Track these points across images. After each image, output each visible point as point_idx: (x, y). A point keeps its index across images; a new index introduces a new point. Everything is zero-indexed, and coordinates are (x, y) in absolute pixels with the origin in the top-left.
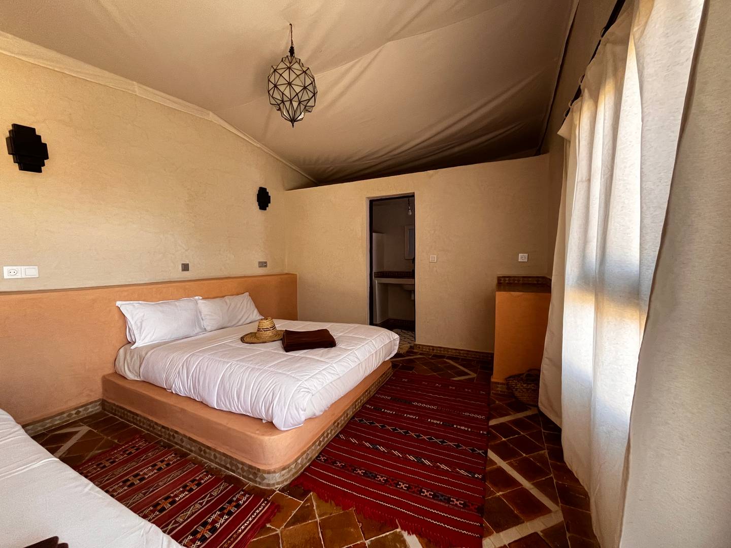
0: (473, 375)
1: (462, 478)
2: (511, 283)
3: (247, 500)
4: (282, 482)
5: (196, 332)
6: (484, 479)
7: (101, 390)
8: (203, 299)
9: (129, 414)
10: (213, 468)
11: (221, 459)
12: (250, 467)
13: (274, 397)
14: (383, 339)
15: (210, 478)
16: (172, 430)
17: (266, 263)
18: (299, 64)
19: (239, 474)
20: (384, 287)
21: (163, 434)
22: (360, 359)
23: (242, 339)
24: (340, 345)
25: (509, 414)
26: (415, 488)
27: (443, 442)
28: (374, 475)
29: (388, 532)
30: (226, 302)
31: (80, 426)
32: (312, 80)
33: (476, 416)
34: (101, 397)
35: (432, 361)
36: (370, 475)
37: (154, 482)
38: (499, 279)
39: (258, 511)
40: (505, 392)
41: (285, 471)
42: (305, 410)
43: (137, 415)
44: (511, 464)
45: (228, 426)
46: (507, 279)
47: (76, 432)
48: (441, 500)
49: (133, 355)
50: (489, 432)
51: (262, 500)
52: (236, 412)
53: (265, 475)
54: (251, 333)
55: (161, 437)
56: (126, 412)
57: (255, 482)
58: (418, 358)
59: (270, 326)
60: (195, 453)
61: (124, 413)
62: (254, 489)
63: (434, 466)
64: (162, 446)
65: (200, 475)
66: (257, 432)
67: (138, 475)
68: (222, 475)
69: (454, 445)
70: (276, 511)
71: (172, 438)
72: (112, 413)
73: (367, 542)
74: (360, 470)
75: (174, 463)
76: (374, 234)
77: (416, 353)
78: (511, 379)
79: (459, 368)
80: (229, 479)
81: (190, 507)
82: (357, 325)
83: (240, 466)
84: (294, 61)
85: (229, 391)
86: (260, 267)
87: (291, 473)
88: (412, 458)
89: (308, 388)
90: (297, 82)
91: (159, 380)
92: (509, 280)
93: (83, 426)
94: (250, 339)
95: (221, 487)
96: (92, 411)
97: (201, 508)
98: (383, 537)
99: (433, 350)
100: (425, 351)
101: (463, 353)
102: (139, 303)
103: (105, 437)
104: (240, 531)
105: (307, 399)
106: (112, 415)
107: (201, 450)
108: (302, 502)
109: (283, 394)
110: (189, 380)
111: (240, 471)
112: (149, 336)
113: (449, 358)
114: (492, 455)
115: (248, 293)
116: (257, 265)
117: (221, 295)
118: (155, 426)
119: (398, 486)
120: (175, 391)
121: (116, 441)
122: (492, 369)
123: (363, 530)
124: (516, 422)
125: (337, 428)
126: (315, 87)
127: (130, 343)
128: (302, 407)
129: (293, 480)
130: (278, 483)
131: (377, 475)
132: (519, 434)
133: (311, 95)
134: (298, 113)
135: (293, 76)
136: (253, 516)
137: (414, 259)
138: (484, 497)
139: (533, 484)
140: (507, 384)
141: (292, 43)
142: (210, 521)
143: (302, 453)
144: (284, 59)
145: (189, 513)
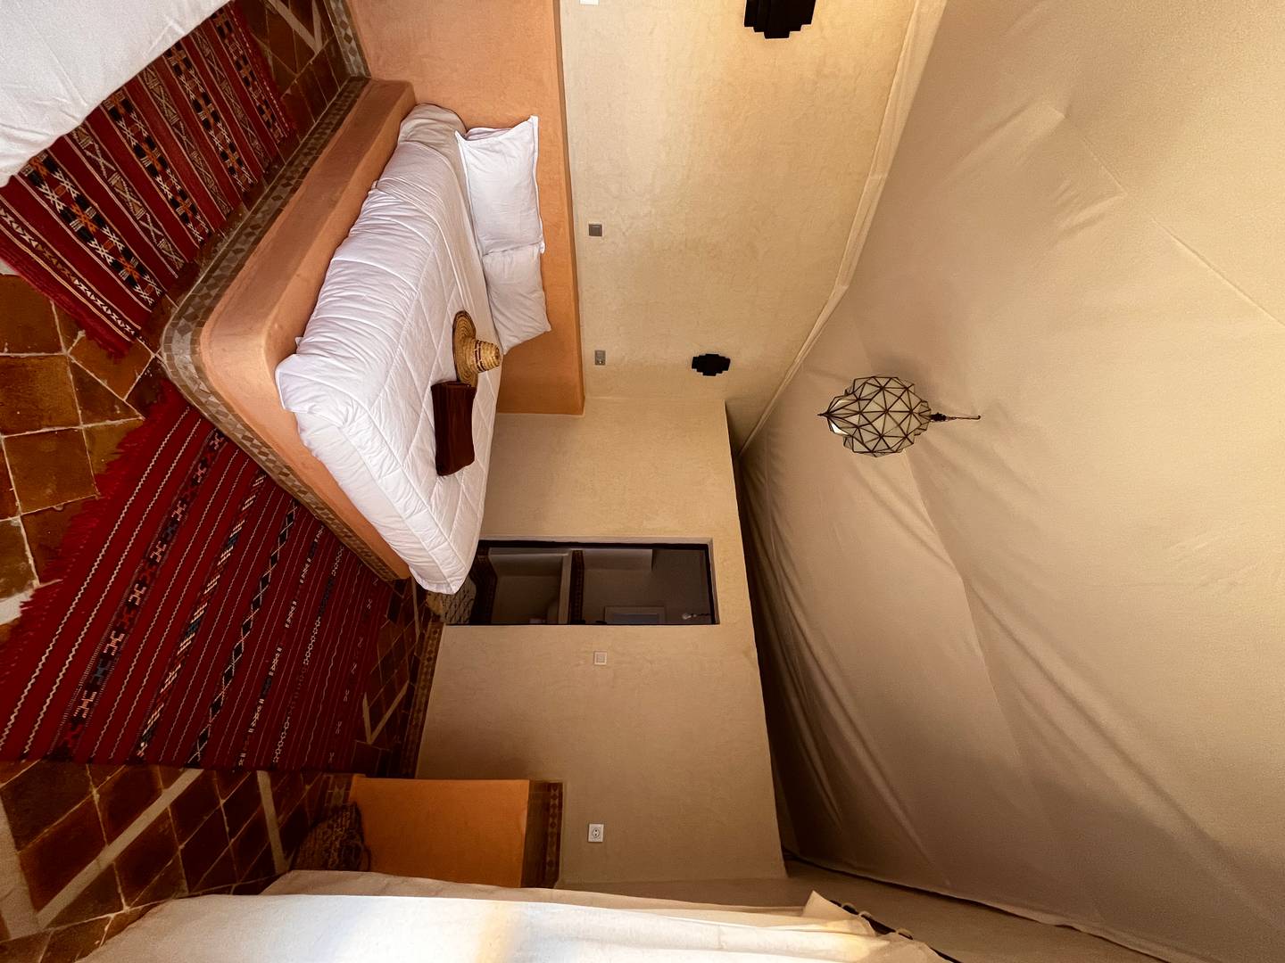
0: (371, 738)
1: (143, 713)
2: (548, 810)
3: (142, 300)
4: (172, 366)
5: (482, 239)
6: (135, 761)
7: (386, 78)
8: (541, 256)
9: (338, 117)
10: (216, 246)
11: (231, 260)
12: (210, 310)
13: (339, 358)
14: (449, 564)
15: (196, 239)
16: (299, 184)
17: (603, 363)
18: (918, 428)
19: (199, 289)
20: (556, 570)
21: (293, 168)
22: (409, 520)
23: (463, 314)
24: (440, 484)
25: (278, 812)
26: (130, 619)
27: (228, 676)
28: (169, 539)
29: (35, 561)
30: (532, 293)
31: (323, 39)
32: (894, 449)
33: (281, 744)
34: (373, 76)
35: (406, 658)
36: (169, 531)
37: (198, 143)
38: (558, 786)
39: (114, 317)
40: (329, 801)
41: (194, 371)
42: (310, 412)
43: (335, 130)
44: (162, 818)
45: (295, 276)
46: (557, 802)
47: (311, 31)
48: (94, 670)
49: (445, 134)
50: (241, 771)
51: (140, 328)
52: (321, 293)
53: (189, 335)
54: (474, 330)
55: (289, 164)
56: (342, 112)
57: (179, 317)
58: (414, 630)
59: (484, 362)
60: (251, 218)
61: (339, 110)
62: (163, 313)
63: (175, 657)
64: (270, 164)
65: (205, 221)
66: (276, 326)
67: (217, 119)
68: (201, 260)
69: (220, 699)
70: (110, 350)
71: (284, 181)
72: (343, 91)
73: (16, 520)
74: (182, 513)
75: (234, 180)
76: (650, 551)
77: (424, 626)
78: (354, 815)
79: (387, 709)
80: (190, 274)
81: (139, 199)
82: (480, 515)
83: (213, 293)
84: (924, 421)
85: (362, 282)
86: (596, 352)
87: (189, 383)
88: (199, 613)
89: (353, 420)
90: (890, 425)
91: (395, 170)
92: (554, 806)
93: (323, 43)
94: (463, 328)
95: (174, 257)
96: (349, 61)
97: (134, 218)
98: (24, 550)
99: (429, 659)
100: (428, 642)
101: (418, 718)
102: (534, 152)
103: (297, 76)
104: (77, 282)
105: (333, 418)
106: (339, 90)
107: (254, 227)
108: (124, 400)
109: (347, 375)
110: (388, 218)
111: (205, 291)
112: (476, 162)
113: (411, 690)
114: (189, 777)
115: (549, 329)
116: (600, 347)
117: (547, 284)
118: (310, 158)
119: (137, 585)
120: (373, 195)
121: (288, 91)
122: (381, 774)
123: (47, 514)
124: (259, 827)
125: (277, 471)
126: (883, 453)
127: (467, 131)
128: (317, 407)
129: (175, 385)
130: (170, 358)
131: (168, 544)
132: (232, 834)
133: (870, 446)
134: (841, 424)
135: (899, 417)
136: (105, 308)
137: (603, 623)
138: (90, 761)
139: (110, 867)
140: (344, 808)
141: (952, 418)
142: (106, 231)
143: (228, 404)
144: (926, 404)
145: (128, 196)
